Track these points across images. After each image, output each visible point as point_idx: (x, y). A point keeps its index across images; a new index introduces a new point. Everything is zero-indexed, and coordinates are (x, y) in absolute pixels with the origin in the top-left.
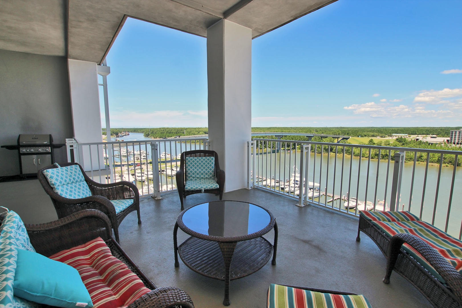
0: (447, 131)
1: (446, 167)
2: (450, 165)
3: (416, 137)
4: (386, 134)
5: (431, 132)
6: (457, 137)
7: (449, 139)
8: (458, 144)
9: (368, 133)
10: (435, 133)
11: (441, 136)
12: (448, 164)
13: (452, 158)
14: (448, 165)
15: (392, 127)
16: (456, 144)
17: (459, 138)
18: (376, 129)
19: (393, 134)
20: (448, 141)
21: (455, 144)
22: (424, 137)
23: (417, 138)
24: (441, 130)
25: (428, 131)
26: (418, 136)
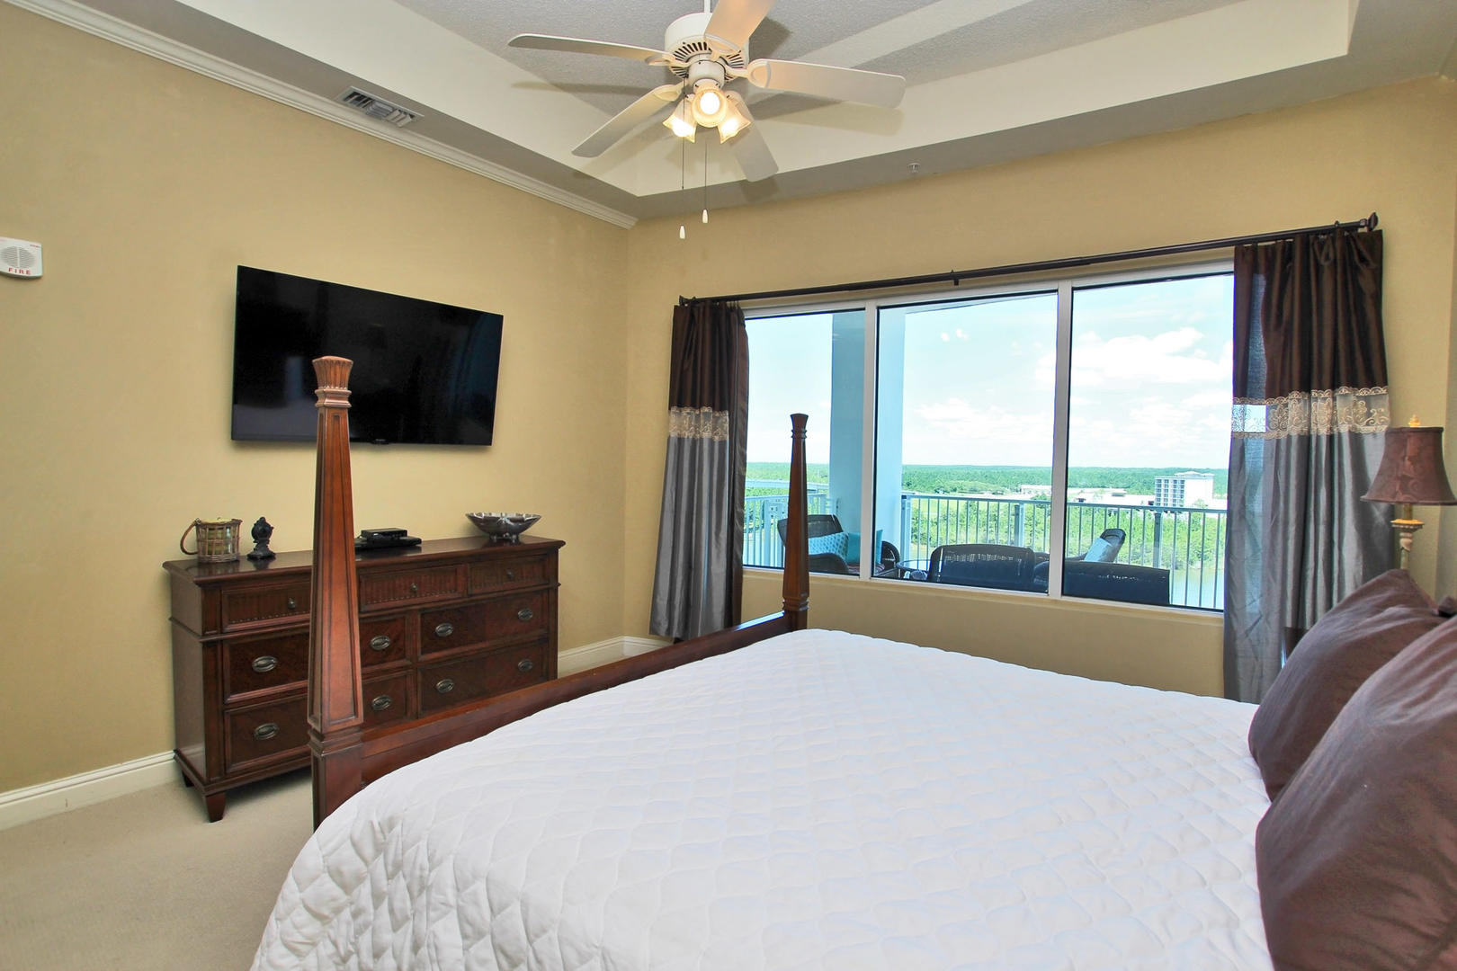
0: (1147, 480)
3: (1079, 494)
4: (1006, 484)
5: (1110, 481)
6: (1169, 493)
7: (1152, 498)
9: (960, 482)
10: (1121, 484)
11: (1134, 491)
15: (1018, 467)
17: (1174, 496)
18: (979, 471)
19: (1023, 486)
20: (1151, 503)
22: (1096, 493)
23: (1081, 496)
24: (1134, 474)
25: (1105, 477)
26: (1082, 492)
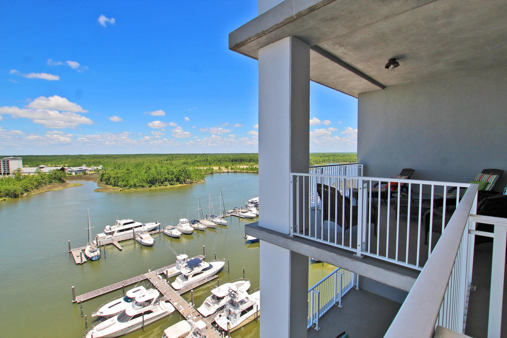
1: (4, 201)
2: (8, 198)
8: (4, 174)
12: (5, 197)
13: (8, 190)
14: (6, 199)
16: (3, 174)
21: (1, 175)
